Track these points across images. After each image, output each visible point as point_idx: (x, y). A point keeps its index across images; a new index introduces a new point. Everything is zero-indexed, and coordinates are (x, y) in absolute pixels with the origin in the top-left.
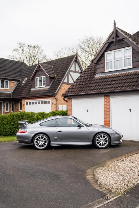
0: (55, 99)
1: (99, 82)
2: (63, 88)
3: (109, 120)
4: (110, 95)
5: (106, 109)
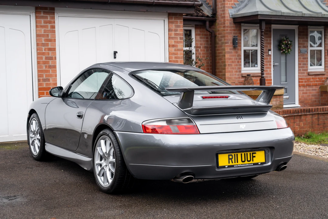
3: (54, 83)
4: (56, 8)
5: (45, 50)
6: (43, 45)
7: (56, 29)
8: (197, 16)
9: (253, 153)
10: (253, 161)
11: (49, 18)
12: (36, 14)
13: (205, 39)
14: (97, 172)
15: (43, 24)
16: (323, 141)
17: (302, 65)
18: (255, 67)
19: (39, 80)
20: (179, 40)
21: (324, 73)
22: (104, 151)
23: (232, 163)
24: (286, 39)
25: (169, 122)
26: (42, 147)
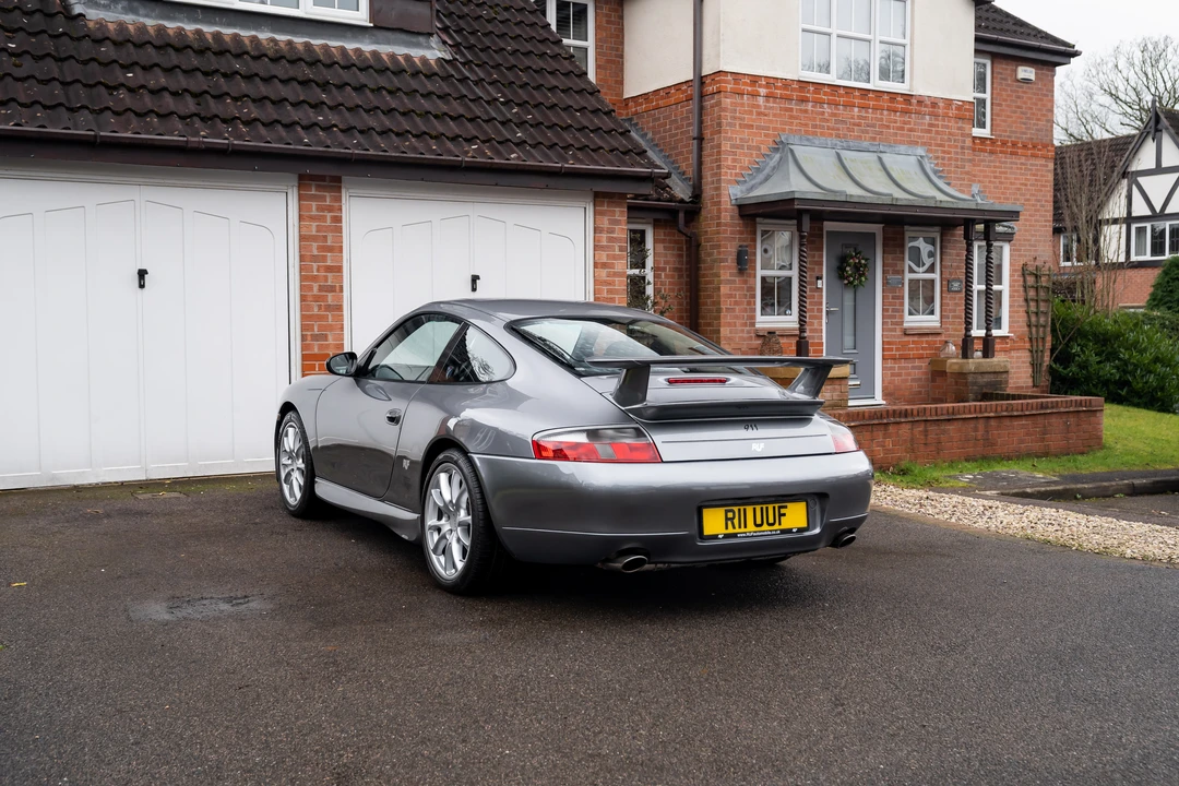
3: (338, 345)
4: (344, 178)
5: (318, 271)
6: (315, 258)
7: (344, 224)
8: (659, 200)
9: (780, 508)
10: (780, 524)
11: (328, 200)
12: (299, 190)
13: (675, 252)
14: (431, 546)
15: (314, 213)
16: (937, 480)
17: (890, 313)
18: (786, 315)
19: (303, 338)
20: (617, 252)
21: (939, 331)
22: (447, 497)
23: (734, 528)
24: (856, 254)
25: (593, 434)
26: (309, 488)
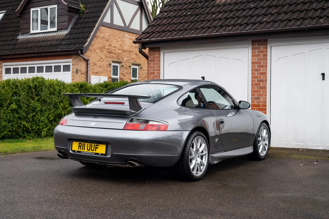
0: (82, 59)
1: (231, 11)
2: (102, 35)
3: (264, 101)
5: (257, 74)
6: (256, 70)
7: (268, 57)
11: (262, 48)
15: (257, 54)
19: (252, 99)
